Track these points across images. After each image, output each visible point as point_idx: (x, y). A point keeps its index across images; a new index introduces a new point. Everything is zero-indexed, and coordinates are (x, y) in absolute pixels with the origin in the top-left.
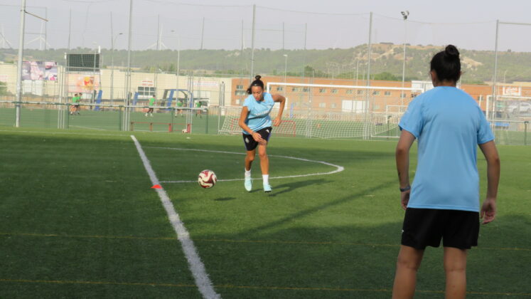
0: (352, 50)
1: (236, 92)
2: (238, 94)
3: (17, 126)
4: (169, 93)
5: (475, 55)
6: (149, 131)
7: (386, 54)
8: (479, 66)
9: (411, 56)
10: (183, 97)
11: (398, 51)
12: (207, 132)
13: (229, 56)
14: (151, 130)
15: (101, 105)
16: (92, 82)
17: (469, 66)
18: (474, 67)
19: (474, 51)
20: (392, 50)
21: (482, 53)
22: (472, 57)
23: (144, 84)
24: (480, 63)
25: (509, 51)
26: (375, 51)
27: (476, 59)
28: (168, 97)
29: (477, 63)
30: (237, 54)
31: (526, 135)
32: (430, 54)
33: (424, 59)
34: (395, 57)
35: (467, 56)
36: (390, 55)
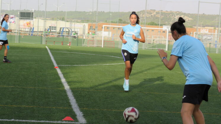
1: (90, 29)
2: (91, 30)
4: (62, 29)
6: (53, 45)
8: (191, 20)
9: (163, 15)
10: (68, 31)
11: (158, 13)
12: (77, 45)
13: (87, 14)
14: (54, 44)
15: (34, 33)
16: (30, 24)
18: (189, 20)
19: (189, 14)
20: (155, 13)
21: (192, 14)
22: (188, 16)
23: (51, 25)
24: (191, 19)
25: (204, 14)
26: (148, 13)
28: (61, 30)
29: (190, 19)
30: (91, 13)
31: (210, 49)
32: (171, 15)
33: (168, 17)
34: (157, 16)
35: (186, 15)
36: (154, 15)
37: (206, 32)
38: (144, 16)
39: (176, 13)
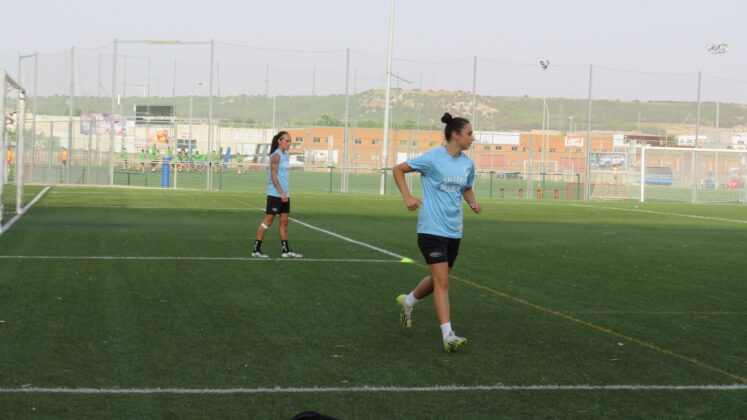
0: (357, 95)
5: (489, 101)
8: (494, 114)
9: (421, 102)
11: (408, 96)
13: (222, 103)
16: (165, 136)
17: (485, 113)
18: (489, 114)
20: (401, 96)
21: (497, 99)
22: (487, 103)
24: (496, 110)
25: (526, 96)
27: (491, 105)
29: (492, 110)
30: (231, 101)
32: (442, 100)
33: (435, 106)
34: (404, 104)
35: (482, 102)
36: (399, 101)
37: (578, 144)
38: (372, 104)
39: (456, 95)
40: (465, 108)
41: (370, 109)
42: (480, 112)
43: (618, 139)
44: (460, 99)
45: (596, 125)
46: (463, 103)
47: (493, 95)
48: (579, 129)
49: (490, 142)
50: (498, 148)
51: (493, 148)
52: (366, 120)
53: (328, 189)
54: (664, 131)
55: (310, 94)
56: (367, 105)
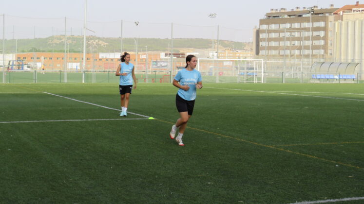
0: (47, 39)
3: (83, 82)
4: (11, 62)
7: (63, 40)
8: (107, 45)
9: (74, 41)
11: (69, 38)
17: (102, 45)
18: (104, 45)
19: (104, 38)
20: (66, 38)
21: (107, 39)
22: (103, 41)
24: (107, 44)
26: (58, 39)
27: (105, 42)
29: (106, 44)
35: (101, 40)
39: (90, 37)
40: (94, 43)
41: (53, 44)
42: (100, 44)
43: (162, 55)
44: (91, 39)
45: (150, 49)
46: (93, 41)
47: (105, 37)
48: (143, 51)
49: (108, 57)
50: (112, 60)
51: (109, 60)
52: (50, 49)
53: (59, 81)
54: (179, 51)
55: (33, 38)
56: (51, 43)
